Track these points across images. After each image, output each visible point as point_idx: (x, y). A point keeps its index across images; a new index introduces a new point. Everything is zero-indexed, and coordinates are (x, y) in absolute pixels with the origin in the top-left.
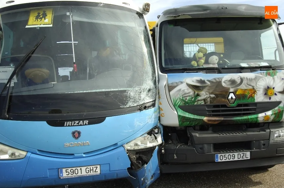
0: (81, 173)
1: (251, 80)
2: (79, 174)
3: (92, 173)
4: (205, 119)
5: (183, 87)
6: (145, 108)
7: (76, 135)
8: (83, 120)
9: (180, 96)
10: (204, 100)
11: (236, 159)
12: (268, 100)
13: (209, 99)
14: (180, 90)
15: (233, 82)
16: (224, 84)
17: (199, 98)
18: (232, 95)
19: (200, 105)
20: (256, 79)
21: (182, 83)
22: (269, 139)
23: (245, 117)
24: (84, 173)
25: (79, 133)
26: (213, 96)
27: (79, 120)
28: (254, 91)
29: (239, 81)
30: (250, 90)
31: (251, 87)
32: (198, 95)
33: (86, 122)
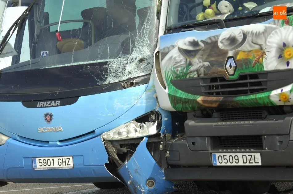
0: (54, 166)
1: (258, 35)
2: (52, 166)
3: (64, 166)
4: (200, 99)
5: (174, 53)
6: (132, 84)
7: (49, 118)
8: (55, 100)
9: (171, 67)
10: (197, 70)
11: (241, 164)
12: (284, 67)
13: (202, 70)
14: (171, 57)
15: (232, 40)
16: (220, 45)
17: (192, 68)
18: (231, 61)
19: (193, 79)
20: (266, 32)
21: (173, 47)
22: (289, 134)
23: (252, 97)
24: (56, 166)
25: (51, 116)
26: (207, 64)
27: (51, 100)
28: (262, 53)
29: (240, 39)
30: (257, 51)
31: (257, 47)
32: (190, 64)
33: (58, 102)
